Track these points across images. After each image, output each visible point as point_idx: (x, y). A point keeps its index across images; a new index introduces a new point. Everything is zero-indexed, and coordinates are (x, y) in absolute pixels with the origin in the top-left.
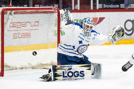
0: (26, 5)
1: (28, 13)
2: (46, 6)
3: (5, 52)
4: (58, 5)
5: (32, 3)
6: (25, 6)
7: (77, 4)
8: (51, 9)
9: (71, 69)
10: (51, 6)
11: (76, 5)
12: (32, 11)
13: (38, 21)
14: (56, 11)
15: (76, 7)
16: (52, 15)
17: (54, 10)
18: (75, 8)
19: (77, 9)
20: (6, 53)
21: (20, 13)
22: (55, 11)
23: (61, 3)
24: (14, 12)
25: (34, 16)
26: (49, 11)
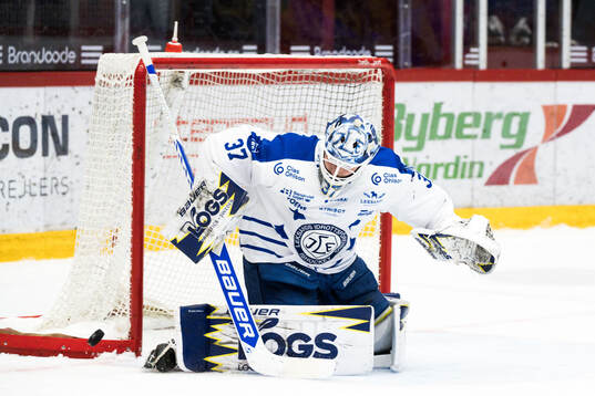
0: (253, 44)
1: (252, 80)
2: (339, 49)
3: (151, 248)
4: (390, 48)
5: (278, 38)
6: (245, 47)
7: (476, 44)
8: (355, 63)
9: (275, 322)
10: (361, 52)
11: (473, 50)
12: (270, 71)
13: (301, 114)
14: (376, 72)
15: (470, 59)
16: (357, 90)
17: (367, 70)
18: (467, 62)
19: (476, 67)
20: (154, 254)
21: (221, 77)
22: (370, 72)
23: (406, 38)
24: (193, 76)
25: (281, 93)
26: (343, 75)
